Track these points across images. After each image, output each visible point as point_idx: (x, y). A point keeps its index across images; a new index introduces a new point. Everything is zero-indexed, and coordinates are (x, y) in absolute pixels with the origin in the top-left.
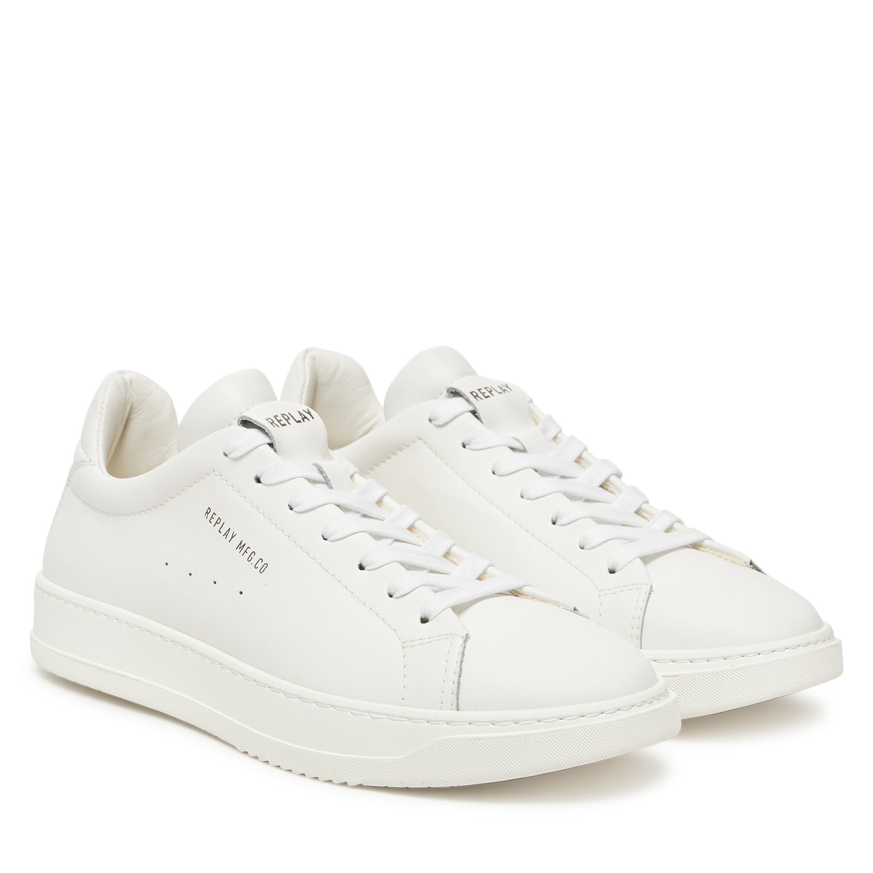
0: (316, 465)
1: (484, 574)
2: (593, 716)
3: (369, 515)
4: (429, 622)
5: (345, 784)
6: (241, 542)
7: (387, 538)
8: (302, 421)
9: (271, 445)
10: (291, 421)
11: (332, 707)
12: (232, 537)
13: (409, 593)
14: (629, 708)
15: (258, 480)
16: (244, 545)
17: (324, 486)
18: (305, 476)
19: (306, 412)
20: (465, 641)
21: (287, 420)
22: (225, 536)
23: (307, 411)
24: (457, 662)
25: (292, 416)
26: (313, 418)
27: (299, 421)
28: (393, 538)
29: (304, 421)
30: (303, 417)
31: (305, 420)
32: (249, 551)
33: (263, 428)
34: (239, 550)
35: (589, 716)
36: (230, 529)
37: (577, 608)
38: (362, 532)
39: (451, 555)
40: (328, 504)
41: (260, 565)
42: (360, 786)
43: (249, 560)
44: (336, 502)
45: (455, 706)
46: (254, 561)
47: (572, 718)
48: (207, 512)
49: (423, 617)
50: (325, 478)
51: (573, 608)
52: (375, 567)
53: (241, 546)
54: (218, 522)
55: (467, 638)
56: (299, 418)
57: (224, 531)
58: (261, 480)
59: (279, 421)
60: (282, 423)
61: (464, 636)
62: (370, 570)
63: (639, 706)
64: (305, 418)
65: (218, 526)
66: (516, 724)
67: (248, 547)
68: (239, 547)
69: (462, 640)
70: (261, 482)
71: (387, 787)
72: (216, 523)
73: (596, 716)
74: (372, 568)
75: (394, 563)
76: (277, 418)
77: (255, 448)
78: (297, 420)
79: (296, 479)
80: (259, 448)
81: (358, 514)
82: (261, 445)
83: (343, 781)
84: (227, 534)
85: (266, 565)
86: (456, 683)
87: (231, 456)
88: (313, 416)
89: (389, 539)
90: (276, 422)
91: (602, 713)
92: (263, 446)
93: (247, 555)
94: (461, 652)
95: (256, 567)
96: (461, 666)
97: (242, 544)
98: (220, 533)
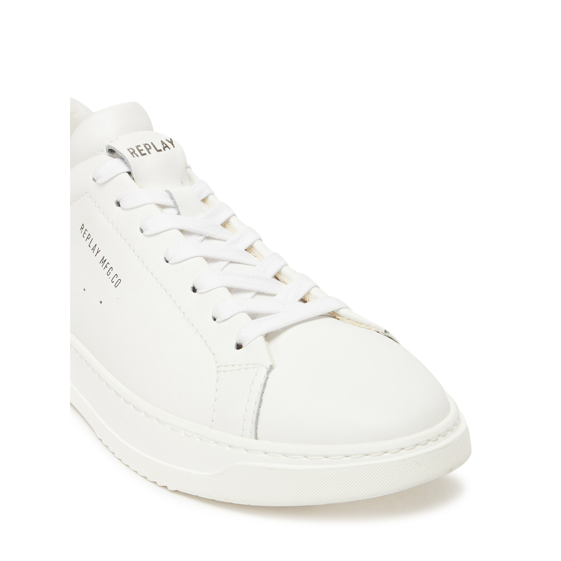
0: (168, 191)
1: (308, 294)
2: (377, 455)
3: (212, 237)
4: (243, 348)
5: (165, 487)
6: (103, 258)
7: (223, 260)
8: (163, 150)
9: (130, 173)
10: (153, 150)
11: (156, 419)
12: (98, 252)
13: (229, 318)
14: (413, 447)
15: (118, 204)
16: (105, 261)
17: (173, 211)
18: (156, 203)
19: (168, 141)
20: (268, 373)
21: (148, 150)
22: (93, 250)
23: (170, 141)
24: (258, 393)
25: (154, 146)
26: (174, 147)
27: (160, 150)
28: (228, 261)
29: (164, 150)
30: (165, 146)
31: (167, 149)
32: (109, 267)
33: (123, 157)
34: (101, 264)
35: (374, 455)
36: (96, 245)
37: (387, 330)
38: (198, 256)
39: (282, 275)
40: (171, 229)
41: (115, 280)
42: (177, 492)
43: (108, 274)
44: (179, 227)
45: (253, 435)
46: (112, 276)
47: (357, 456)
48: (81, 228)
49: (238, 343)
50: (175, 203)
51: (384, 331)
52: (204, 291)
53: (103, 261)
54: (89, 237)
55: (271, 367)
56: (160, 147)
57: (92, 245)
58: (120, 204)
59: (140, 151)
60: (143, 152)
61: (268, 367)
62: (201, 293)
63: (424, 445)
64: (167, 146)
65: (89, 241)
66: (306, 457)
67: (108, 263)
68: (102, 261)
69: (265, 371)
70: (120, 206)
71: (198, 496)
72: (87, 238)
73: (379, 455)
74: (202, 292)
75: (221, 288)
76: (139, 147)
77: (116, 176)
78: (158, 149)
79: (147, 205)
80: (119, 176)
81: (202, 237)
82: (121, 173)
83: (164, 485)
84: (94, 249)
85: (120, 280)
86: (256, 413)
87: (98, 181)
88: (175, 145)
89: (225, 262)
90: (137, 152)
91: (386, 452)
92: (122, 174)
93: (107, 270)
94: (263, 382)
95: (113, 281)
96: (261, 398)
97: (104, 260)
98: (90, 247)
